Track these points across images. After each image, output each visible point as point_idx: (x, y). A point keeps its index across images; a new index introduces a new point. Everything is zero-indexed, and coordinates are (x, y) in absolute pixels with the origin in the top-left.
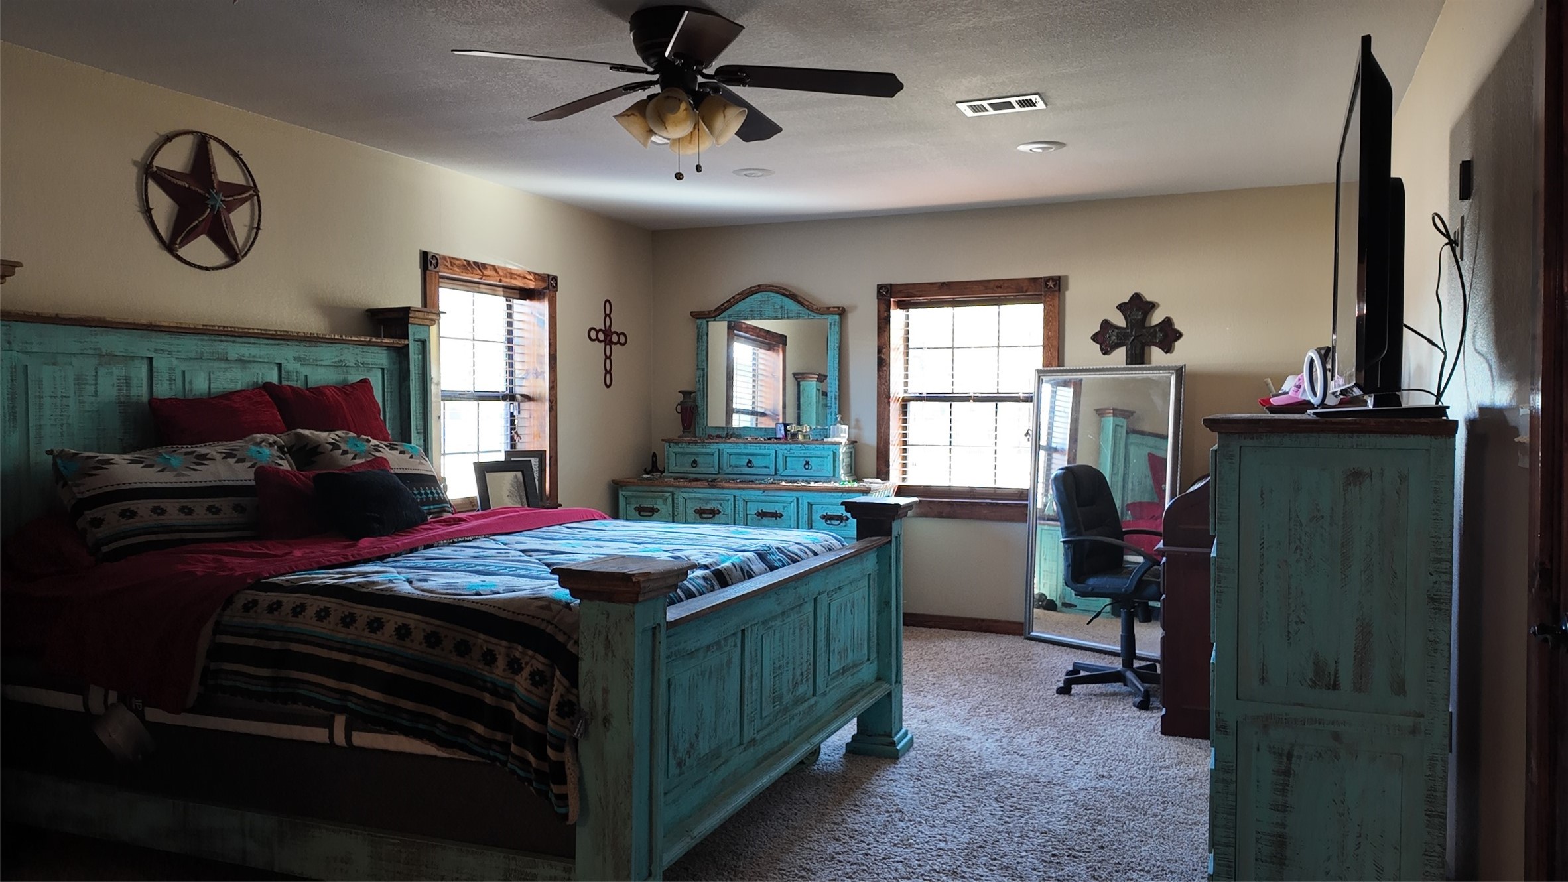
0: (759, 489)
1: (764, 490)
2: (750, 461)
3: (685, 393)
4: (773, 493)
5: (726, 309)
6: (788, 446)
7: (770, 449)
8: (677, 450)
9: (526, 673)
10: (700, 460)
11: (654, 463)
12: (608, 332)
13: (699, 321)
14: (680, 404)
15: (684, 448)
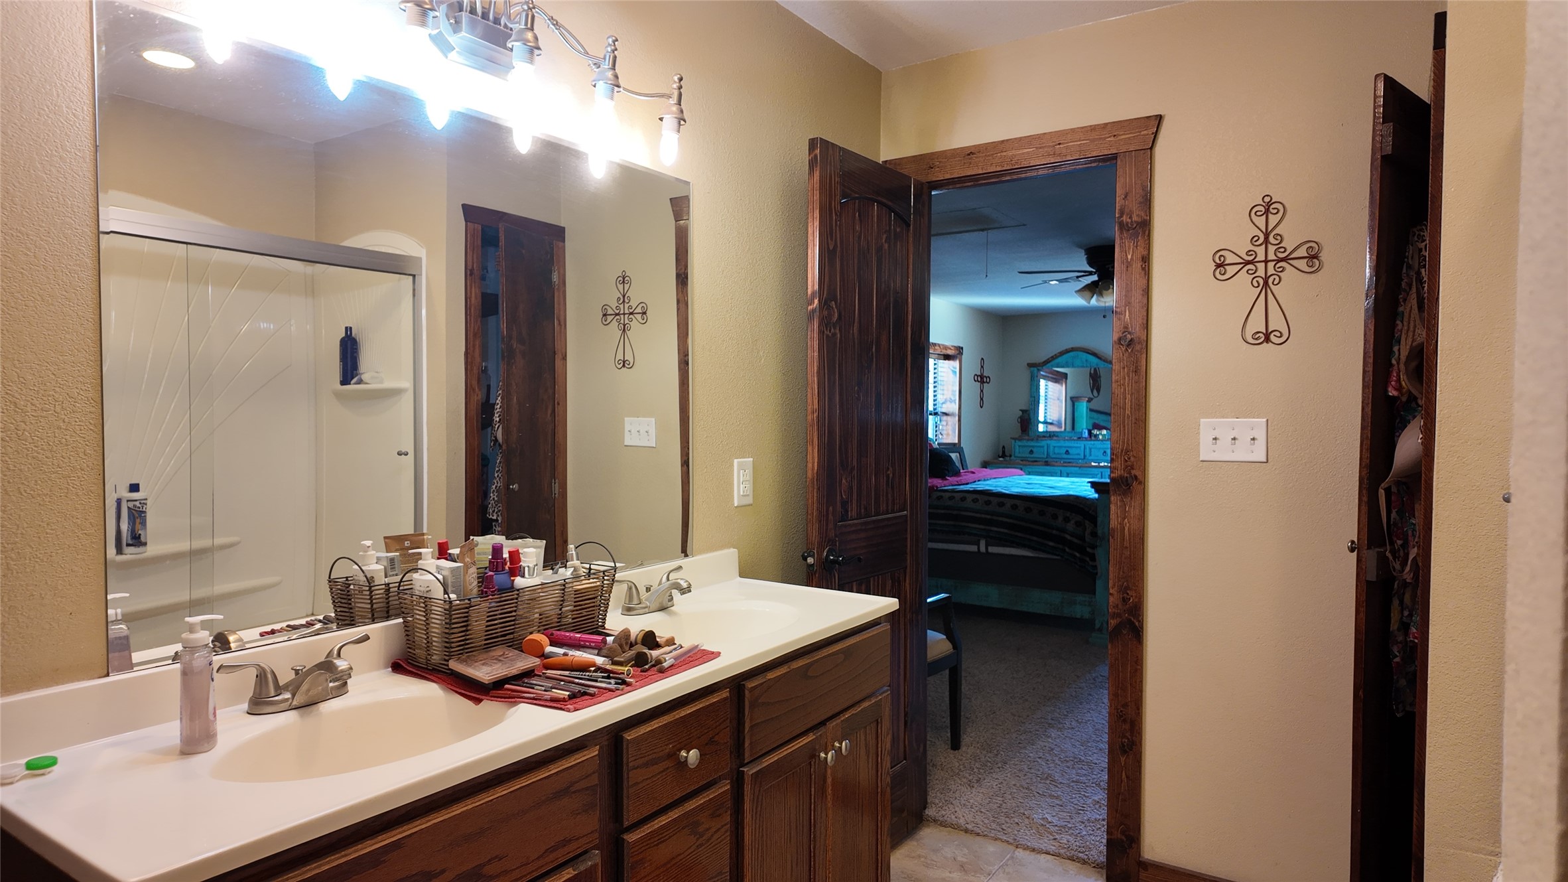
0: (1076, 467)
1: (1080, 467)
2: (1067, 451)
3: (1023, 411)
4: (1085, 469)
5: (1050, 362)
6: (1092, 442)
7: (1081, 444)
8: (1020, 443)
9: (1072, 522)
10: (1035, 450)
11: (1004, 452)
12: (982, 376)
13: (1032, 369)
14: (1021, 417)
15: (1024, 443)
